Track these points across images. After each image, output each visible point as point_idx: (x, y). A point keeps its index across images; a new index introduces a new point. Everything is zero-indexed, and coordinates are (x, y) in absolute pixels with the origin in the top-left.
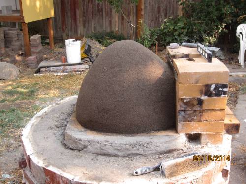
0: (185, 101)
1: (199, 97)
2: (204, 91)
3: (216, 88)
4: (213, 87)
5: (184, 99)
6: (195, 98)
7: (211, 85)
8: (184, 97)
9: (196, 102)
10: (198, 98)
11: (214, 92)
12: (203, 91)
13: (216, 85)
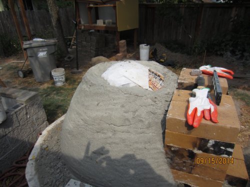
0: (173, 149)
1: (191, 149)
2: (198, 144)
3: (217, 145)
4: (211, 142)
5: (171, 147)
6: (185, 149)
7: (209, 140)
8: (171, 145)
9: (186, 154)
10: (189, 151)
11: (212, 149)
12: (196, 144)
13: (216, 142)
